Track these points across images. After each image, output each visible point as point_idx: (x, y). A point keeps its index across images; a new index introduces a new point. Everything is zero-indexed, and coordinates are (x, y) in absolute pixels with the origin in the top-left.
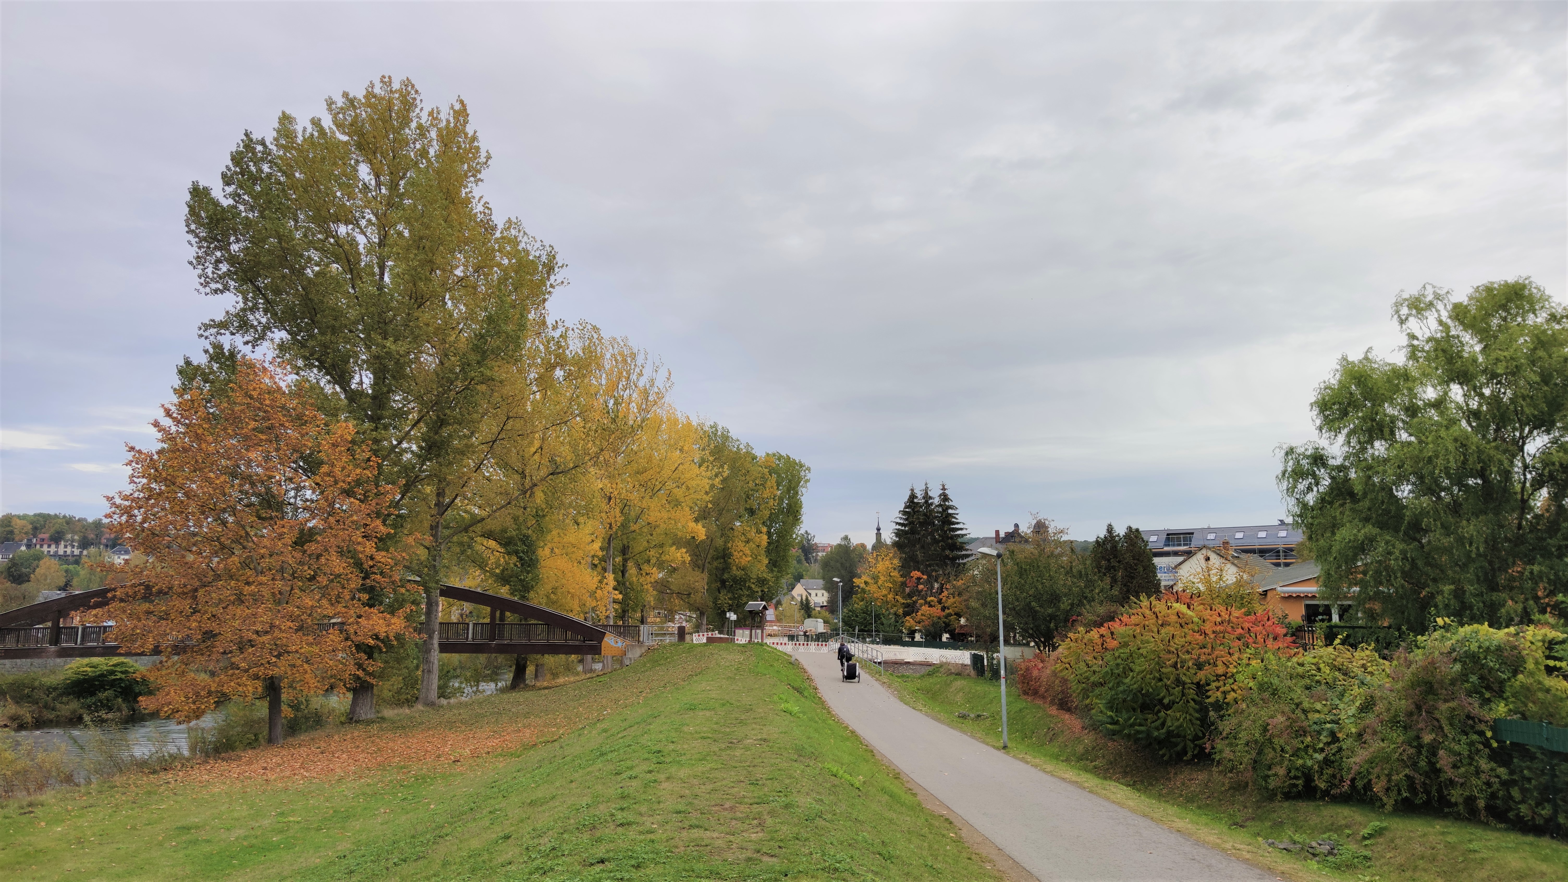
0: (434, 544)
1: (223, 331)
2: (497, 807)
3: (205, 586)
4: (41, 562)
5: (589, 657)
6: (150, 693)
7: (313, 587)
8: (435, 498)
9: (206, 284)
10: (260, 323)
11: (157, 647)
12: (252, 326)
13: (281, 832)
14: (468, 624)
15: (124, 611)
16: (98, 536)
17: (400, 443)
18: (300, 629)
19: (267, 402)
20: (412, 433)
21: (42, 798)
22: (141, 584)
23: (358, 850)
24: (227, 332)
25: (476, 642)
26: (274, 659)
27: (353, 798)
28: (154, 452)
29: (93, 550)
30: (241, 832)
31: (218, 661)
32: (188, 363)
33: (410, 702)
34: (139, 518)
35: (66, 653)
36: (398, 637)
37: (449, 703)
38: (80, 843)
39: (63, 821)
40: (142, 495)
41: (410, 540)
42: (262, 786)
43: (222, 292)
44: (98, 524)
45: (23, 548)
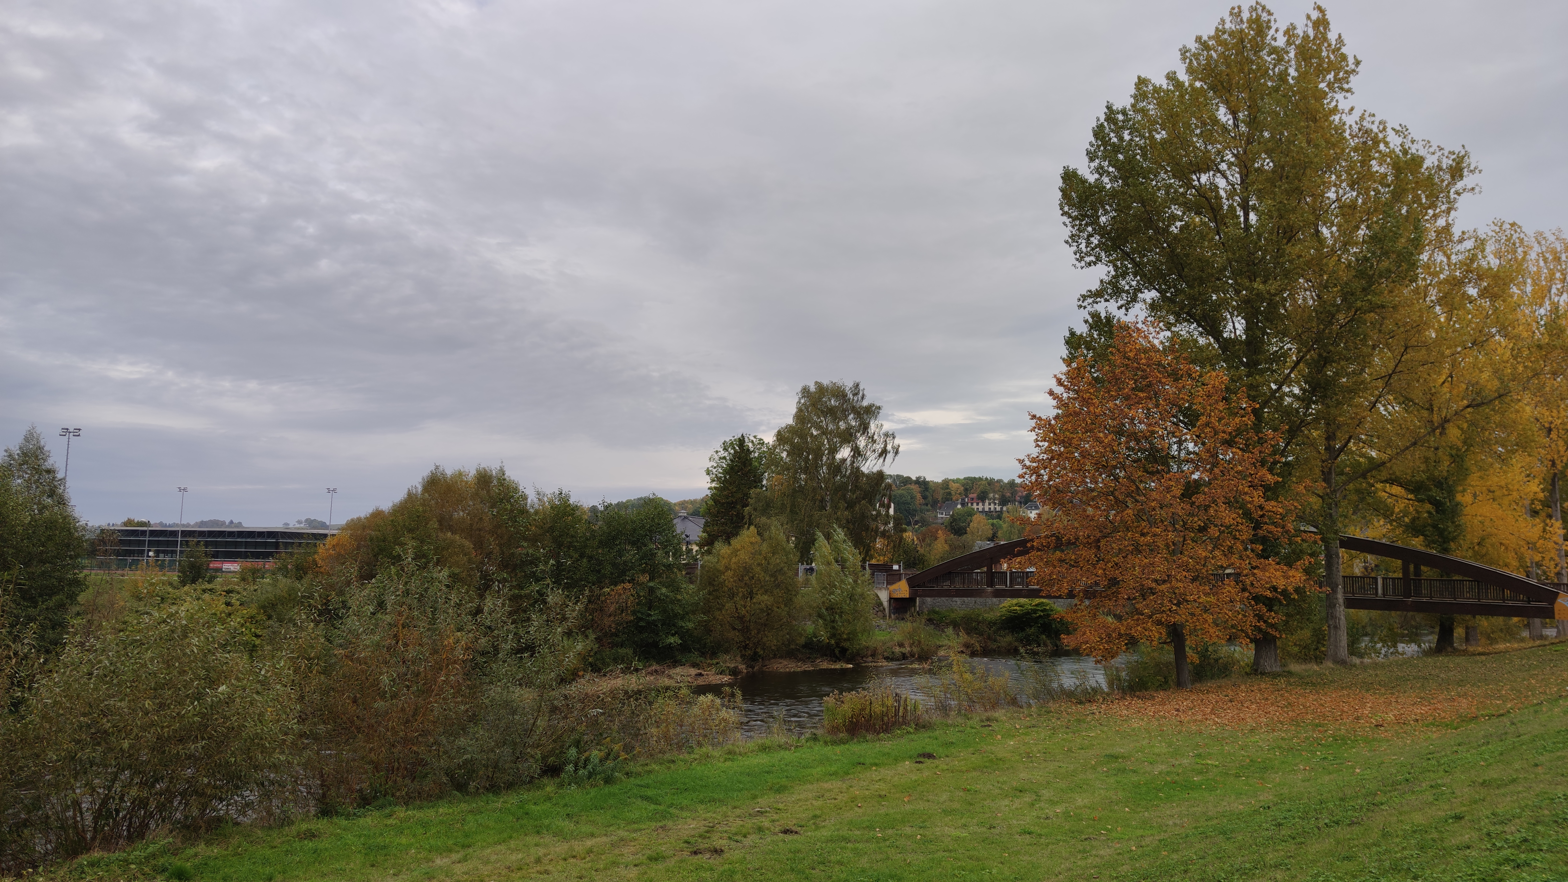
0: (1328, 490)
1: (1099, 299)
2: (1439, 781)
3: (1106, 537)
4: (974, 518)
5: (1537, 621)
6: (1068, 633)
7: (1204, 538)
8: (1324, 442)
9: (1081, 259)
10: (1131, 286)
11: (1071, 591)
12: (1124, 291)
13: (1200, 773)
14: (1376, 579)
15: (1042, 559)
16: (1014, 493)
17: (1280, 388)
18: (1194, 580)
19: (1144, 361)
20: (1292, 375)
21: (996, 715)
22: (1052, 536)
23: (1281, 803)
24: (1102, 300)
25: (1387, 598)
26: (1174, 608)
27: (1268, 750)
28: (1051, 417)
29: (1010, 506)
30: (1163, 767)
31: (1124, 606)
32: (1073, 334)
33: (1318, 659)
34: (1046, 478)
35: (999, 594)
36: (1297, 590)
37: (1362, 662)
38: (1029, 757)
39: (1014, 736)
40: (1045, 456)
41: (1301, 488)
42: (1176, 726)
43: (1095, 263)
44: (1012, 484)
45: (959, 506)
